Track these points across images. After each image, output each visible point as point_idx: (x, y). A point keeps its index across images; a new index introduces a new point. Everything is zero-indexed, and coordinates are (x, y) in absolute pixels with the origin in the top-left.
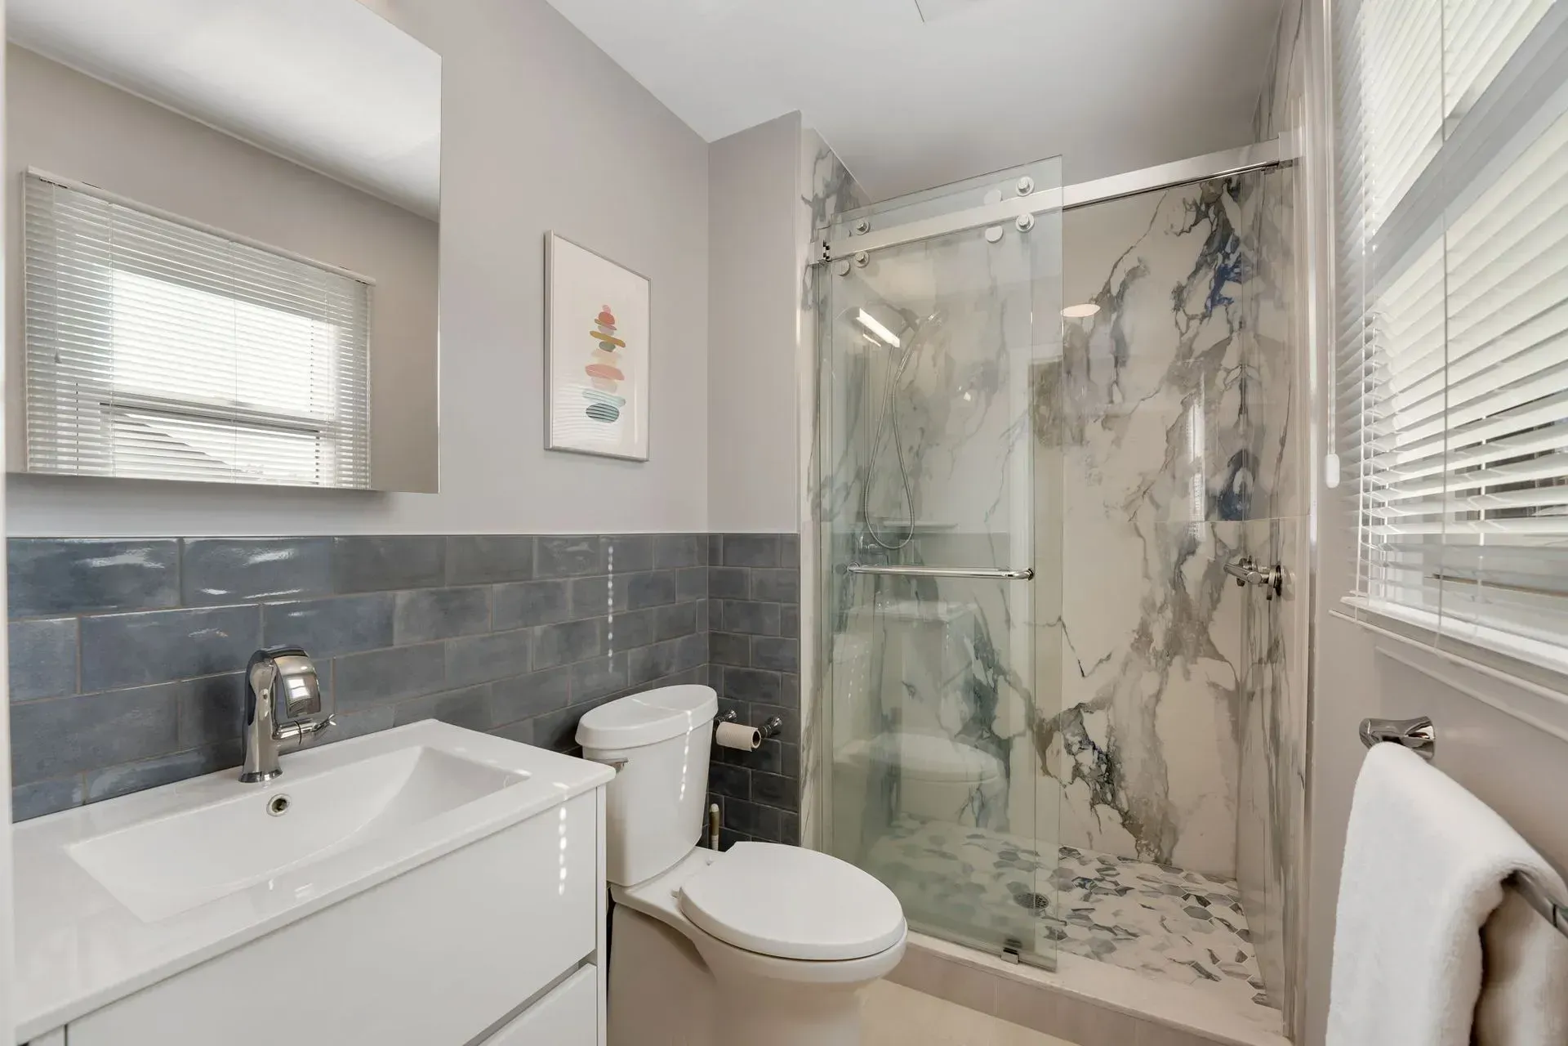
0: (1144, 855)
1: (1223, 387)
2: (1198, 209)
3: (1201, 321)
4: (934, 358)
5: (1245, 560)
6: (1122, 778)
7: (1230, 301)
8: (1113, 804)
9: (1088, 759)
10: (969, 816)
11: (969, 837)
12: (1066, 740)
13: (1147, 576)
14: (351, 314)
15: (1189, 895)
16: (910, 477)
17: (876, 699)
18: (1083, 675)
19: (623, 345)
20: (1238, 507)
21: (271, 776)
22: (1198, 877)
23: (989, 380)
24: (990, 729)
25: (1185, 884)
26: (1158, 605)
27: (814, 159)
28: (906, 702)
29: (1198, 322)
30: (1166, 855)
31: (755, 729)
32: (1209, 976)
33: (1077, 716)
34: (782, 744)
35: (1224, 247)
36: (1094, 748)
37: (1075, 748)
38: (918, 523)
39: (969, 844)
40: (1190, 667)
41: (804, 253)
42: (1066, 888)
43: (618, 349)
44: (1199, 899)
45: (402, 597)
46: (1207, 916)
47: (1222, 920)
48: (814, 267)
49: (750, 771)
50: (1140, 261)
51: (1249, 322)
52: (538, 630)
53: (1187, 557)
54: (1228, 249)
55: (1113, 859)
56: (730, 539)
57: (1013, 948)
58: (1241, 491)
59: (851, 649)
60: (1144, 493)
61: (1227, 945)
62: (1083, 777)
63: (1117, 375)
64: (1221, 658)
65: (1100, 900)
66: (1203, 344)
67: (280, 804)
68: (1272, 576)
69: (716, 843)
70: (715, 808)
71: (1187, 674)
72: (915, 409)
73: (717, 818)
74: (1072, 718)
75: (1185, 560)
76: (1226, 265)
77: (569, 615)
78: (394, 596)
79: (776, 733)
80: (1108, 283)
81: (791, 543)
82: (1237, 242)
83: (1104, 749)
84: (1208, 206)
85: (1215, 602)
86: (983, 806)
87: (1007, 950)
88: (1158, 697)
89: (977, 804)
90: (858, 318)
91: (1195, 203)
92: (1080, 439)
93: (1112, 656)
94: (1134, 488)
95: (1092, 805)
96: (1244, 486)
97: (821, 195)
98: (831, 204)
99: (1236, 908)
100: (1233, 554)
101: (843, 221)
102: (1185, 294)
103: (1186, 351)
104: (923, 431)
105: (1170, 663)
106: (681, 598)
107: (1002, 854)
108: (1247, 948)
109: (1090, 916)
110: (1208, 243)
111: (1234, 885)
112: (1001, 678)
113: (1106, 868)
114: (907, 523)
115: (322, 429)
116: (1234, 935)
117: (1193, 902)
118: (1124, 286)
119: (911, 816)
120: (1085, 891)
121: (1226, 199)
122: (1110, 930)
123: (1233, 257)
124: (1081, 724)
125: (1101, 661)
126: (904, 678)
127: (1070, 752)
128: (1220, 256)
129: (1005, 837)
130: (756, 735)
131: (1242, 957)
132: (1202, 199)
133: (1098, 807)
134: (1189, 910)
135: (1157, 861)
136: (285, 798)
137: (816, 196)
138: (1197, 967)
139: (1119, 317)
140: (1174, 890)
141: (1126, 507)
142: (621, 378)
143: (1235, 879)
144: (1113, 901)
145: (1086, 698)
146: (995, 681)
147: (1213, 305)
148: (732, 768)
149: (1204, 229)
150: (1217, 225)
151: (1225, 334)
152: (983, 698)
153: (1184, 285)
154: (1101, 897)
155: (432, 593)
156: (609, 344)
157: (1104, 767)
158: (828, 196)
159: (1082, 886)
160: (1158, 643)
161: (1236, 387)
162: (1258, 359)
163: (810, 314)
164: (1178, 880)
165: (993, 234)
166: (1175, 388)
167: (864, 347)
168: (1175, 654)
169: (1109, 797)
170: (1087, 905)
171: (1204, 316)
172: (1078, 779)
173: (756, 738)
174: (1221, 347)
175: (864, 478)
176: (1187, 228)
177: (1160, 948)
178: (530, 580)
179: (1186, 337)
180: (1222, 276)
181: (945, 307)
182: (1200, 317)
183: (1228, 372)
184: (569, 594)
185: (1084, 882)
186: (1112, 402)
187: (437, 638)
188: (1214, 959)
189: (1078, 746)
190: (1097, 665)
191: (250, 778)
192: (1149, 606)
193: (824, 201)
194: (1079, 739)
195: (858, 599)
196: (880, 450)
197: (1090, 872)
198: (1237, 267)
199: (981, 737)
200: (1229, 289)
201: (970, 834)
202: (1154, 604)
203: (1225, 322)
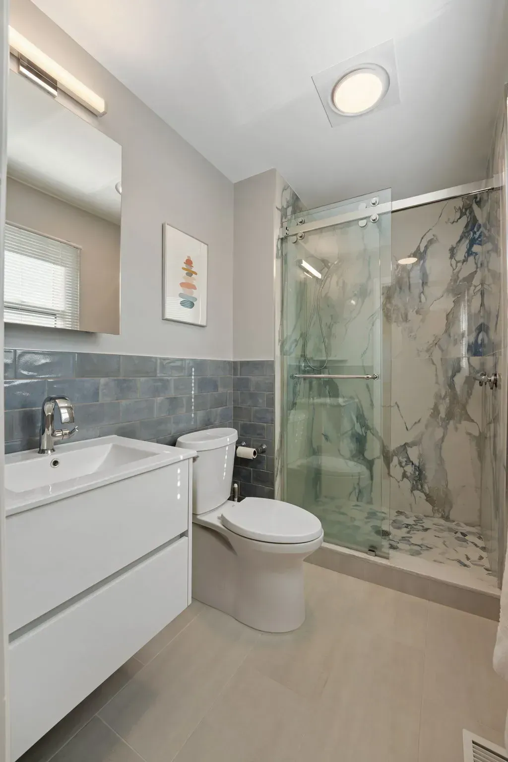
0: (437, 515)
1: (473, 294)
2: (461, 212)
3: (463, 263)
4: (337, 283)
5: (483, 374)
6: (426, 478)
7: (476, 254)
8: (422, 490)
9: (409, 469)
10: (354, 497)
11: (353, 506)
12: (399, 460)
13: (437, 383)
14: (71, 262)
15: (457, 532)
16: (326, 337)
17: (310, 441)
18: (407, 430)
19: (196, 274)
20: (480, 350)
21: (51, 452)
22: (462, 524)
23: (363, 293)
24: (363, 455)
25: (456, 527)
26: (443, 396)
27: (282, 190)
28: (324, 444)
29: (461, 264)
30: (446, 514)
31: (255, 449)
32: (465, 565)
33: (404, 449)
34: (267, 457)
35: (474, 229)
36: (413, 464)
37: (404, 464)
38: (330, 358)
39: (354, 509)
40: (458, 425)
41: (277, 233)
42: (399, 528)
43: (194, 276)
44: (462, 533)
45: (103, 381)
46: (466, 541)
47: (472, 543)
48: (282, 239)
49: (252, 469)
50: (434, 235)
51: (485, 264)
52: (159, 399)
53: (456, 374)
54: (475, 230)
55: (421, 515)
56: (243, 364)
57: (372, 550)
58: (481, 343)
59: (299, 417)
60: (436, 344)
61: (474, 553)
62: (407, 478)
63: (423, 289)
64: (473, 421)
65: (415, 534)
66: (464, 274)
67: (55, 463)
68: (493, 378)
69: (236, 499)
70: (236, 486)
71: (456, 429)
72: (328, 306)
73: (237, 490)
74: (402, 449)
75: (455, 375)
76: (474, 237)
77: (172, 393)
78: (100, 380)
79: (263, 451)
80: (419, 246)
81: (270, 365)
82: (480, 226)
83: (417, 465)
84: (466, 210)
85: (469, 394)
86: (360, 491)
87: (370, 550)
88: (443, 439)
89: (357, 491)
90: (302, 265)
91: (460, 208)
92: (406, 319)
93: (421, 421)
94: (431, 342)
95: (412, 491)
96: (483, 340)
97: (285, 207)
98: (290, 210)
99: (480, 538)
100: (478, 372)
101: (295, 219)
102: (455, 251)
103: (455, 278)
104: (332, 316)
105: (448, 423)
106: (221, 390)
107: (369, 513)
108: (484, 554)
109: (410, 540)
110: (466, 227)
111: (479, 528)
112: (369, 432)
113: (418, 520)
114: (324, 358)
115: (58, 314)
116: (478, 549)
117: (459, 535)
118: (426, 247)
119: (326, 497)
120: (408, 530)
121: (475, 206)
122: (419, 545)
123: (478, 233)
124: (407, 453)
125: (416, 423)
126: (323, 432)
127: (401, 466)
128: (472, 233)
129: (370, 506)
130: (255, 452)
131: (481, 558)
132: (463, 206)
133: (414, 492)
134: (458, 539)
135: (442, 517)
136: (58, 460)
137: (283, 207)
138: (460, 562)
139: (424, 262)
140: (450, 530)
141: (428, 351)
142: (195, 288)
143: (480, 526)
144: (421, 534)
145: (408, 441)
146: (366, 433)
147: (468, 256)
148: (244, 469)
149: (464, 220)
150: (471, 218)
151: (475, 270)
152: (360, 441)
153: (454, 246)
154: (415, 532)
155: (115, 380)
156: (190, 274)
157: (417, 473)
158: (288, 207)
159: (406, 527)
160: (443, 414)
161: (479, 295)
162: (489, 280)
163: (280, 261)
164: (453, 525)
165: (362, 223)
166: (450, 295)
167: (305, 278)
168: (451, 419)
169: (420, 487)
170: (408, 535)
171: (464, 261)
172: (405, 479)
173: (255, 453)
174: (472, 275)
175: (304, 336)
176: (456, 220)
177: (443, 554)
178: (156, 377)
179: (455, 271)
180: (472, 242)
181: (342, 259)
182: (462, 261)
183: (475, 287)
184: (172, 385)
185: (407, 526)
186: (420, 301)
187: (117, 400)
188: (468, 559)
189: (405, 463)
190: (414, 425)
191: (42, 452)
192: (438, 397)
193: (286, 209)
194: (406, 460)
195: (301, 394)
196: (312, 325)
197: (411, 521)
198: (480, 238)
199: (359, 459)
200: (476, 248)
201: (354, 504)
202: (441, 396)
203: (474, 264)
